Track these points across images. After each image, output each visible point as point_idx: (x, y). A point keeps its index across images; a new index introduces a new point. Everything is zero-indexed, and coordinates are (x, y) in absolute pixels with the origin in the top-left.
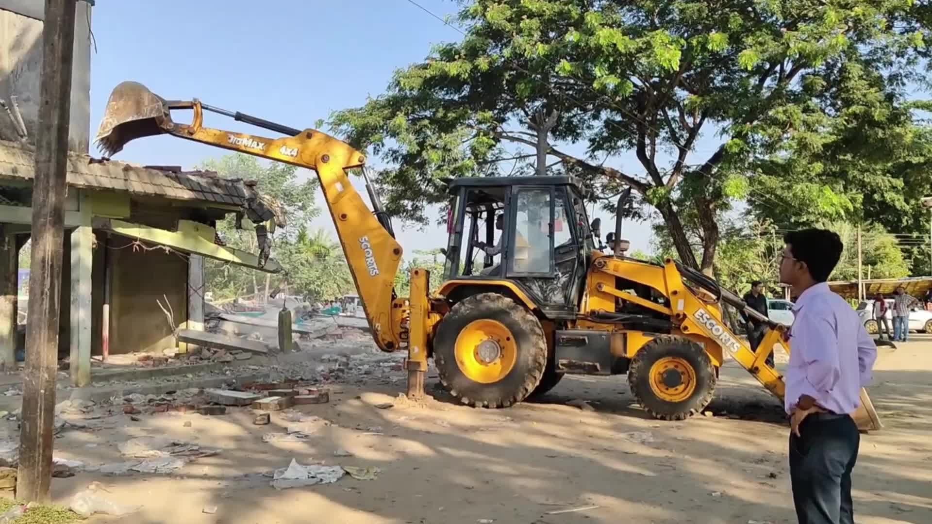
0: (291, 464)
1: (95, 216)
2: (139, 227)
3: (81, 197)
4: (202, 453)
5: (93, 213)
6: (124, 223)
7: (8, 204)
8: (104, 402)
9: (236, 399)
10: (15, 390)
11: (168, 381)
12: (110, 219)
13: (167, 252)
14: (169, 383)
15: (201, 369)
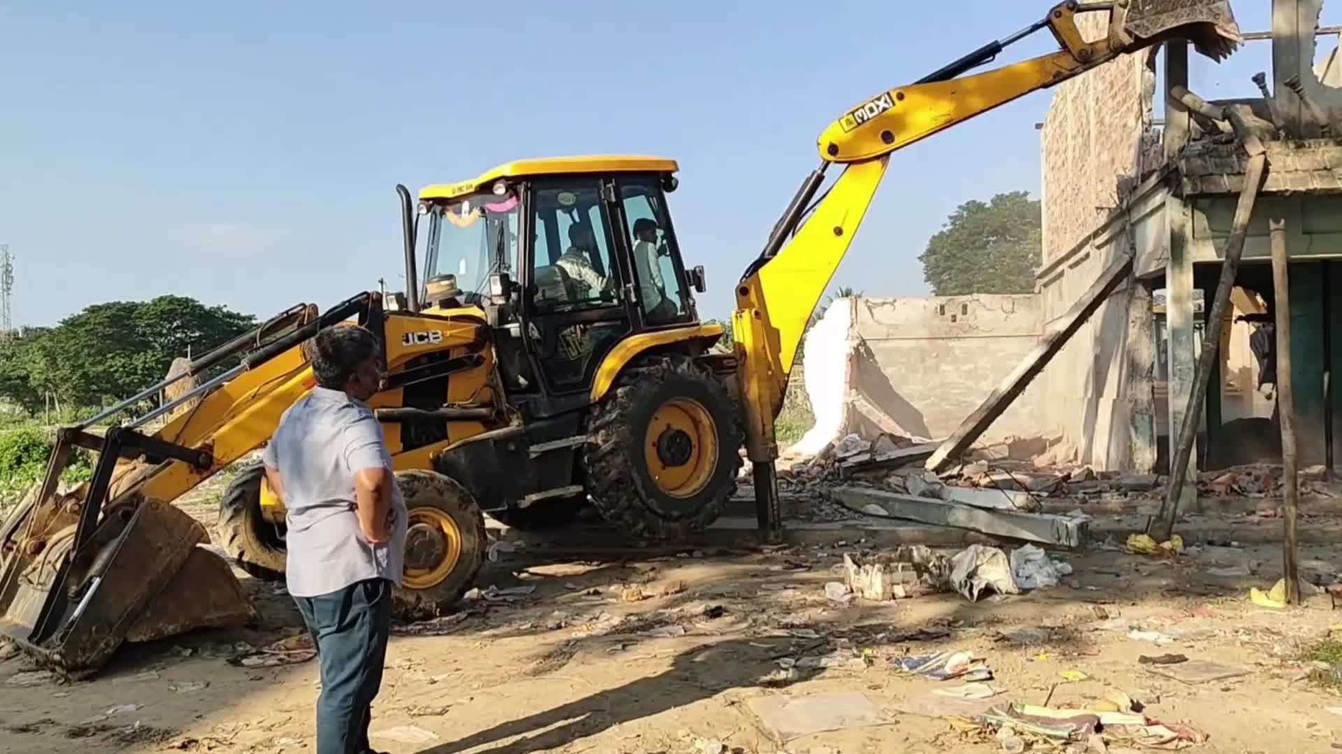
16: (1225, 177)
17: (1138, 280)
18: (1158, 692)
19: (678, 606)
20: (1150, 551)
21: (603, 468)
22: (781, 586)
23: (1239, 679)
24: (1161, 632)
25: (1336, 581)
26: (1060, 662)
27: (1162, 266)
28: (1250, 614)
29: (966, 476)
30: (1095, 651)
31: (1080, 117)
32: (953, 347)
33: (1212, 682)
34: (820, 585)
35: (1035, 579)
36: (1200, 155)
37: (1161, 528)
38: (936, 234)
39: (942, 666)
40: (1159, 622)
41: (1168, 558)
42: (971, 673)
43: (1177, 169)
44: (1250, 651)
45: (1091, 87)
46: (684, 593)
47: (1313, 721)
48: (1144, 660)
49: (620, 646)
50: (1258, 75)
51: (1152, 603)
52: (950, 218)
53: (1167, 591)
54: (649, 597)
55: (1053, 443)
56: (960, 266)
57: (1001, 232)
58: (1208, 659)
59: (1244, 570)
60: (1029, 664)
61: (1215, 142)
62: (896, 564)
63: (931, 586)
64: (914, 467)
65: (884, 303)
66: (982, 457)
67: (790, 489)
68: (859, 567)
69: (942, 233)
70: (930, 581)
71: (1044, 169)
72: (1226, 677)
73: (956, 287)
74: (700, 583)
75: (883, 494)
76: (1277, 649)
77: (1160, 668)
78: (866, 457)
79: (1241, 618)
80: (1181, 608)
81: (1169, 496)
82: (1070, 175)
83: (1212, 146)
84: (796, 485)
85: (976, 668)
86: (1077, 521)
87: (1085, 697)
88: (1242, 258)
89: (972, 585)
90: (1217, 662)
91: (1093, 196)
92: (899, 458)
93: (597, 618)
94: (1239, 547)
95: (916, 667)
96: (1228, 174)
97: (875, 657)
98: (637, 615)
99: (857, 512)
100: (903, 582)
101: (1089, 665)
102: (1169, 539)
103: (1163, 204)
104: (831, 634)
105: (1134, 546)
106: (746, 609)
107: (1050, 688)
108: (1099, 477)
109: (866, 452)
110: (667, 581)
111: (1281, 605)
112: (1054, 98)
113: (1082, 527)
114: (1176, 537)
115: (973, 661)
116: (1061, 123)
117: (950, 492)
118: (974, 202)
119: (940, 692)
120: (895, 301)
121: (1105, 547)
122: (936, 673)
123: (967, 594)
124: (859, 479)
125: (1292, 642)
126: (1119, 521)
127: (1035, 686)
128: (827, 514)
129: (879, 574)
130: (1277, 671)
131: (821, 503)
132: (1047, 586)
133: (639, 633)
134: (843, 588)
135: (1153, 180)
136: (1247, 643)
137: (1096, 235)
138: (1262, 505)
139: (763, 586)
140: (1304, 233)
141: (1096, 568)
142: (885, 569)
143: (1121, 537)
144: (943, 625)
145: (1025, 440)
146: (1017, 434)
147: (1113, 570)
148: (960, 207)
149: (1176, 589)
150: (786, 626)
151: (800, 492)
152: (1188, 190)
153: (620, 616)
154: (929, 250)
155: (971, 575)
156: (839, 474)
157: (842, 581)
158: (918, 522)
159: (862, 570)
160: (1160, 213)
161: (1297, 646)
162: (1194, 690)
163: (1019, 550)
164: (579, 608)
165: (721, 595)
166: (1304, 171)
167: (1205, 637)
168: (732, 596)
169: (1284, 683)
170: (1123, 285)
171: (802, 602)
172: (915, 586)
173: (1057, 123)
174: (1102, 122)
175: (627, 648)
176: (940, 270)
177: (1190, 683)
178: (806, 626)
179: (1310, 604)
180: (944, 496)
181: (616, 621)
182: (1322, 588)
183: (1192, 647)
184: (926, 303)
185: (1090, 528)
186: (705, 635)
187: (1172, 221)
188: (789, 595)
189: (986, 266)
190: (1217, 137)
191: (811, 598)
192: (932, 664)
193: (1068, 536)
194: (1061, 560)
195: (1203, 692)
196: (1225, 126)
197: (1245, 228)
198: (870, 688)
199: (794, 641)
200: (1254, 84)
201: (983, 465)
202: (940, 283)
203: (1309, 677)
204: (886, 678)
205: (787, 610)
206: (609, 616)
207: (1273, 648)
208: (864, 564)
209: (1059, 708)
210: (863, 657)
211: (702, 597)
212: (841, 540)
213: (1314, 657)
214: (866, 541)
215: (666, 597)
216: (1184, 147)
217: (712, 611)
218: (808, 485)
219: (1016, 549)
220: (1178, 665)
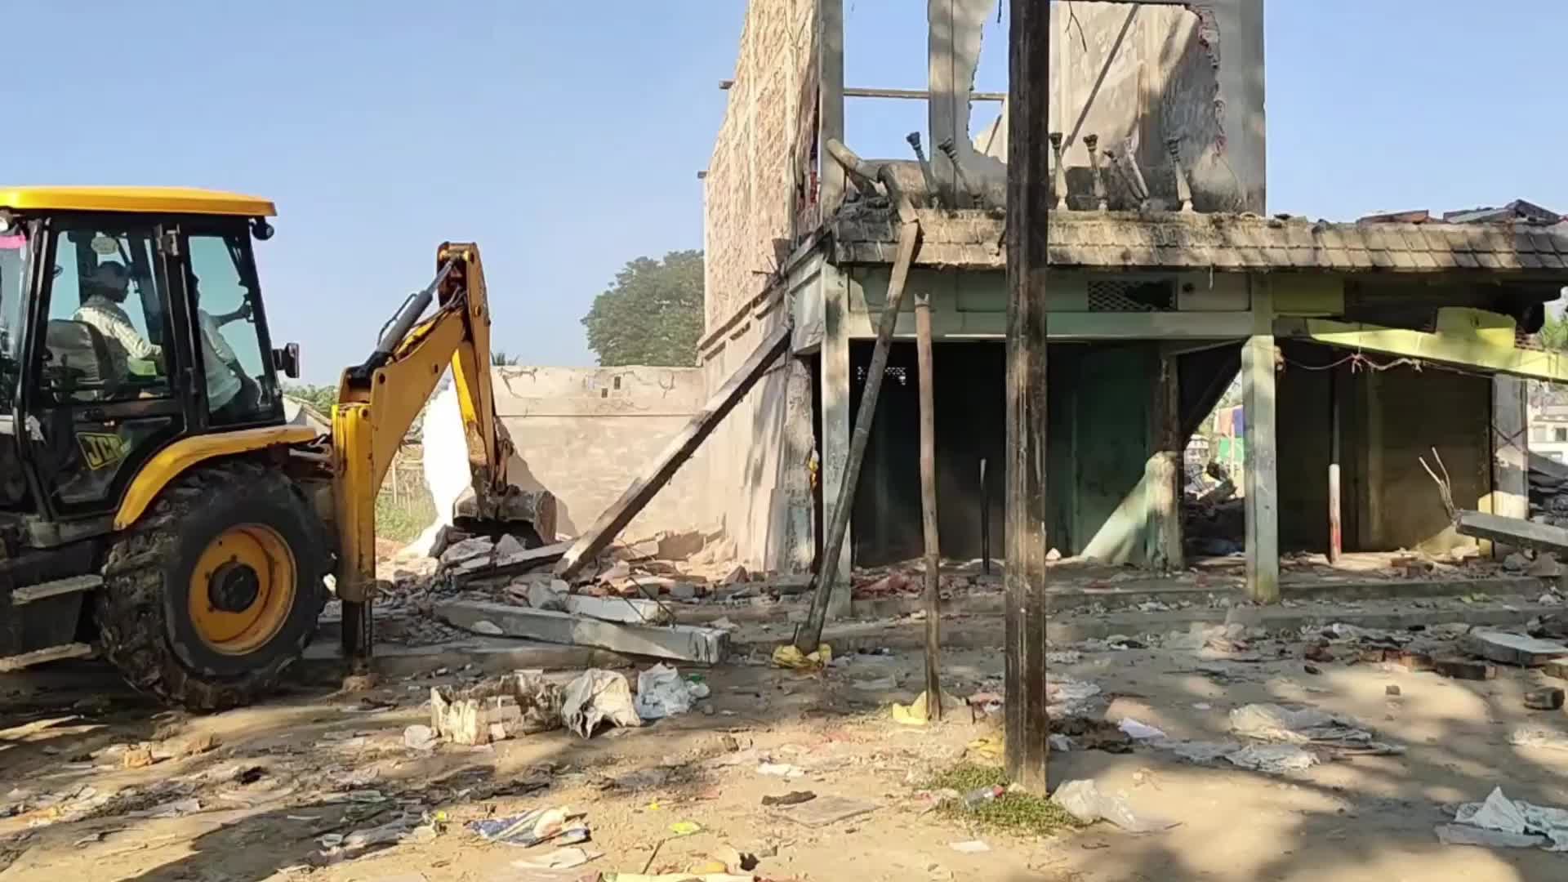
0: (1490, 799)
1: (1280, 317)
2: (1361, 329)
3: (1254, 286)
4: (1370, 748)
5: (1275, 311)
6: (1332, 323)
7: (1137, 310)
8: (1283, 634)
9: (1516, 652)
10: (1156, 602)
11: (1418, 606)
12: (1306, 318)
13: (1418, 368)
14: (1419, 611)
15: (1499, 588)
16: (879, 245)
17: (797, 356)
18: (776, 842)
19: (199, 770)
20: (797, 664)
21: (126, 585)
22: (351, 732)
23: (866, 816)
24: (793, 764)
25: (979, 690)
26: (674, 810)
27: (817, 341)
28: (889, 735)
29: (603, 581)
30: (714, 794)
31: (742, 167)
32: (604, 428)
33: (836, 824)
34: (399, 727)
35: (663, 706)
36: (853, 219)
37: (809, 637)
38: (602, 293)
39: (530, 829)
40: (794, 751)
41: (815, 671)
42: (565, 834)
43: (830, 232)
44: (882, 780)
45: (751, 136)
46: (215, 749)
47: (933, 862)
48: (768, 801)
49: (96, 836)
50: (912, 135)
51: (790, 728)
52: (618, 276)
53: (808, 711)
54: (163, 759)
55: (711, 539)
56: (628, 332)
57: (675, 295)
58: (837, 794)
59: (891, 683)
60: (636, 816)
61: (870, 205)
62: (494, 698)
63: (538, 723)
64: (543, 572)
65: (522, 373)
66: (624, 557)
67: (386, 603)
68: (449, 703)
69: (608, 292)
70: (536, 717)
71: (708, 227)
72: (852, 815)
73: (624, 356)
74: (239, 735)
75: (498, 607)
76: (910, 777)
77: (782, 811)
78: (485, 561)
79: (881, 739)
80: (818, 732)
81: (817, 602)
82: (732, 234)
83: (866, 210)
84: (395, 598)
85: (571, 828)
86: (718, 633)
87: (694, 856)
88: (895, 335)
89: (585, 719)
90: (847, 796)
91: (754, 259)
92: (525, 562)
93: (75, 797)
94: (889, 655)
95: (497, 832)
96: (882, 242)
97: (449, 822)
98: (136, 786)
99: (464, 630)
100: (503, 721)
101: (703, 812)
102: (816, 648)
103: (818, 273)
104: (402, 795)
105: (778, 658)
106: (294, 769)
107: (655, 846)
108: (751, 579)
109: (486, 554)
110: (196, 735)
111: (922, 721)
112: (717, 145)
113: (723, 641)
114: (825, 646)
115: (568, 819)
116: (724, 173)
117: (577, 603)
118: (645, 258)
119: (522, 864)
120: (535, 370)
121: (751, 661)
122: (521, 838)
123: (579, 729)
124: (475, 589)
125: (925, 766)
126: (767, 630)
127: (638, 845)
128: (427, 636)
129: (473, 712)
130: (907, 803)
131: (420, 621)
132: (677, 713)
133: (132, 813)
134: (428, 731)
135: (808, 244)
136: (881, 770)
137: (755, 303)
138: (916, 605)
139: (326, 735)
140: (959, 311)
141: (736, 687)
142: (480, 704)
143: (767, 650)
144: (546, 773)
145: (679, 536)
146: (669, 529)
147: (754, 689)
148: (629, 264)
149: (818, 709)
150: (343, 789)
151: (398, 607)
152: (841, 257)
153: (111, 790)
154: (593, 312)
155: (585, 707)
156: (450, 583)
157: (428, 722)
158: (537, 640)
159: (452, 707)
160: (814, 284)
161: (931, 771)
162: (816, 835)
163: (648, 672)
164: (53, 782)
165: (265, 751)
166: (958, 244)
167: (838, 767)
168: (281, 751)
169: (912, 817)
170: (780, 361)
171: (372, 754)
172: (518, 723)
173: (719, 174)
174: (761, 176)
175: (106, 839)
176: (606, 335)
177: (814, 826)
178: (371, 786)
179: (950, 719)
180: (570, 608)
181: (102, 799)
182: (964, 700)
183: (823, 780)
184: (573, 375)
185: (732, 640)
186: (230, 809)
187: (828, 292)
188: (357, 744)
189: (659, 333)
190: (871, 200)
191: (384, 747)
192: (519, 826)
193: (708, 652)
194: (696, 680)
195: (825, 836)
196: (880, 187)
197: (898, 301)
198: (433, 866)
199: (349, 809)
200: (910, 145)
201: (623, 568)
202: (605, 351)
203: (937, 808)
204: (458, 850)
205: (350, 766)
206: (93, 791)
207: (905, 776)
208: (457, 699)
209: (658, 873)
210: (433, 824)
211: (239, 754)
212: (441, 667)
213: (944, 784)
214: (472, 668)
215: (188, 759)
216: (839, 209)
217: (246, 774)
218: (410, 599)
219: (644, 670)
220: (804, 804)
